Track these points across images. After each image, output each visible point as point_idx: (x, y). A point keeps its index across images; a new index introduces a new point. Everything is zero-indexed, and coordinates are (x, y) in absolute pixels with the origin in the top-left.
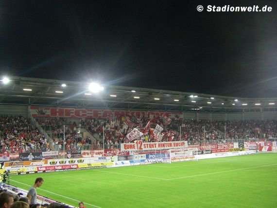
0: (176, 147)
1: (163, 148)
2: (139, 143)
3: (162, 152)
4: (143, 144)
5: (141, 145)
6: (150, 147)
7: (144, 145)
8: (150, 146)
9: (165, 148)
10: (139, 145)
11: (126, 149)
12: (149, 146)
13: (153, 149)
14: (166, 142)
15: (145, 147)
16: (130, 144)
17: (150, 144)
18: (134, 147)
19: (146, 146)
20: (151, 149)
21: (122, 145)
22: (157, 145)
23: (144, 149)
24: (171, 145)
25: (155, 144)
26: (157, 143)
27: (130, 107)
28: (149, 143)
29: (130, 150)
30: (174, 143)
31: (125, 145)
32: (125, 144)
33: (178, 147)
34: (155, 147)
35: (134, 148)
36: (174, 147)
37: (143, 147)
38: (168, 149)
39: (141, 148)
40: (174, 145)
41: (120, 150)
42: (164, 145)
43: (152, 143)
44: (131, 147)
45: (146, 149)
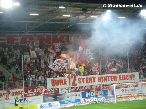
0: (122, 81)
1: (104, 83)
2: (72, 78)
3: (103, 88)
4: (77, 78)
5: (75, 79)
6: (87, 82)
7: (79, 79)
8: (87, 80)
9: (108, 83)
10: (72, 80)
11: (54, 85)
12: (85, 80)
13: (90, 84)
14: (108, 75)
15: (80, 82)
16: (59, 78)
17: (87, 78)
18: (65, 82)
19: (82, 80)
20: (88, 84)
21: (49, 81)
22: (96, 79)
23: (78, 85)
24: (115, 78)
25: (94, 78)
26: (97, 76)
27: (58, 30)
28: (85, 77)
29: (59, 87)
30: (120, 76)
31: (53, 81)
32: (52, 78)
33: (126, 81)
34: (94, 82)
35: (65, 84)
36: (120, 81)
37: (77, 82)
38: (112, 84)
39: (74, 84)
40: (120, 78)
41: (46, 87)
42: (105, 79)
43: (89, 76)
44: (61, 82)
45: (82, 85)
